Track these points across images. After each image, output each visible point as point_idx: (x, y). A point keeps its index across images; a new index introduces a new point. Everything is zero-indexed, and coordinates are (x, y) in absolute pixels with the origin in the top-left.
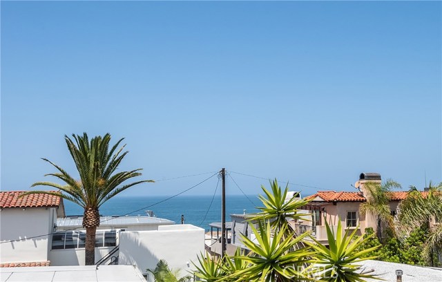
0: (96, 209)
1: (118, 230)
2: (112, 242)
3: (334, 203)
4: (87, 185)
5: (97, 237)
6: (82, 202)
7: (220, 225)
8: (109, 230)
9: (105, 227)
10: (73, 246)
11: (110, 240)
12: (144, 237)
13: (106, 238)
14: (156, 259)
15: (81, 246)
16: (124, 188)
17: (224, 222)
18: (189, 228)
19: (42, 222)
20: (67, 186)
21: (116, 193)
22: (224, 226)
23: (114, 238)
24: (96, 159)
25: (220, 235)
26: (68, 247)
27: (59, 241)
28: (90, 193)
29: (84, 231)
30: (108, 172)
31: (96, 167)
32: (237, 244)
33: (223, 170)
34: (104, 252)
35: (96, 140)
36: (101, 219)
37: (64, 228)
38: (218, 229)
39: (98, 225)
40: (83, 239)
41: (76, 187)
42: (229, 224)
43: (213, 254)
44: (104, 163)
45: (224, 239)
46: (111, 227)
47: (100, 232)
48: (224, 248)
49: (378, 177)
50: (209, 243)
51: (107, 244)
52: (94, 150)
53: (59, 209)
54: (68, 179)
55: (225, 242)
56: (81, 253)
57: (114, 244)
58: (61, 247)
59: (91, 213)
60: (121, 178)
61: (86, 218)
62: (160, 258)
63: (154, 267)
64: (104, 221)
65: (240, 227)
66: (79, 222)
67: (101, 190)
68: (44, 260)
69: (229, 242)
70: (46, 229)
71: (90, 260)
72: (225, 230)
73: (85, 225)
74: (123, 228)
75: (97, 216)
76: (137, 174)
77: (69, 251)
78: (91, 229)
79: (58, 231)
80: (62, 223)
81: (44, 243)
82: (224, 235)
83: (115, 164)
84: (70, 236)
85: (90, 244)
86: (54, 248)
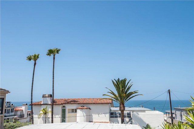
0: (123, 104)
1: (131, 112)
4: (120, 96)
5: (124, 114)
6: (118, 102)
7: (170, 111)
8: (129, 112)
9: (127, 111)
10: (117, 117)
11: (129, 115)
12: (141, 115)
13: (127, 114)
14: (146, 123)
15: (119, 117)
16: (132, 97)
17: (171, 110)
18: (157, 112)
19: (107, 108)
20: (113, 96)
21: (129, 99)
22: (171, 112)
23: (130, 115)
24: (122, 87)
25: (170, 116)
26: (115, 117)
27: (113, 115)
28: (121, 99)
29: (120, 112)
30: (126, 92)
31: (122, 90)
32: (177, 119)
33: (169, 90)
34: (127, 119)
35: (122, 81)
36: (125, 108)
37: (114, 110)
38: (169, 113)
39: (124, 110)
40: (120, 115)
41: (116, 97)
42: (173, 111)
43: (168, 123)
44: (125, 88)
45: (172, 117)
46: (129, 111)
47: (125, 112)
48: (172, 121)
50: (166, 118)
51: (128, 117)
52: (121, 84)
53: (111, 104)
54: (114, 94)
55: (172, 118)
56: (119, 119)
57: (130, 117)
58: (113, 117)
59: (122, 106)
60: (131, 93)
61: (120, 108)
62: (147, 123)
63: (145, 126)
64: (126, 108)
65: (178, 113)
66: (118, 109)
67: (124, 98)
68: (108, 121)
69: (174, 119)
70: (108, 111)
71: (123, 122)
72: (172, 114)
73: (120, 110)
74: (133, 111)
75: (124, 107)
76: (136, 93)
77: (116, 118)
78: (122, 111)
79: (112, 111)
80: (113, 109)
81: (108, 115)
82: (172, 116)
83: (129, 89)
84: (116, 114)
85: (123, 117)
86: (111, 117)
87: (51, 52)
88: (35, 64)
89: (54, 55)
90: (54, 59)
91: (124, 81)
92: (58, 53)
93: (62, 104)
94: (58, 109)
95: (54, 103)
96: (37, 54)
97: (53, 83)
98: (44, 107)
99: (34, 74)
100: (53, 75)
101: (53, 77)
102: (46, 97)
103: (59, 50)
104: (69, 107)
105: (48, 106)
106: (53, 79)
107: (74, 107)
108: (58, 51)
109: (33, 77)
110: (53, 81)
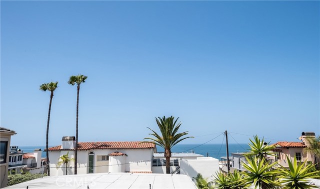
0: (169, 149)
1: (179, 159)
2: (177, 164)
3: (288, 148)
4: (165, 139)
5: (170, 162)
6: (163, 146)
7: (226, 158)
8: (176, 159)
9: (173, 157)
10: (161, 165)
11: (176, 163)
12: (190, 162)
13: (174, 162)
15: (164, 165)
16: (181, 140)
17: (228, 156)
18: (211, 159)
19: (148, 154)
20: (157, 139)
21: (177, 142)
22: (228, 158)
23: (178, 162)
24: (168, 128)
25: (226, 163)
26: (159, 165)
27: (155, 163)
28: (167, 142)
29: (165, 159)
30: (174, 133)
31: (169, 131)
32: (235, 167)
33: (226, 131)
34: (173, 168)
35: (168, 119)
36: (172, 154)
37: (157, 157)
38: (225, 160)
39: (171, 156)
40: (165, 162)
41: (161, 140)
42: (230, 158)
43: (223, 171)
44: (172, 129)
45: (228, 165)
46: (176, 157)
47: (172, 159)
48: (229, 169)
49: (313, 134)
50: (221, 166)
51: (175, 165)
52: (167, 123)
53: (154, 149)
54: (158, 137)
55: (229, 166)
56: (164, 168)
57: (178, 165)
58: (156, 166)
59: (167, 151)
60: (180, 135)
61: (165, 153)
62: (198, 172)
63: (196, 176)
64: (173, 154)
65: (236, 159)
66: (163, 155)
67: (171, 141)
68: (150, 171)
69: (231, 166)
70: (150, 158)
71: (168, 172)
72: (229, 160)
73: (165, 156)
74: (181, 158)
75: (170, 153)
76: (186, 134)
77: (160, 167)
78: (168, 158)
79: (155, 158)
80: (156, 155)
81: (149, 164)
82: (228, 163)
83: (177, 129)
84: (159, 161)
85: (168, 164)
86: (153, 166)
87: (73, 80)
88: (52, 96)
89: (79, 85)
90: (78, 89)
91: (171, 119)
92: (84, 81)
93: (89, 149)
94: (84, 156)
95: (78, 148)
96: (54, 82)
97: (77, 122)
98: (65, 153)
99: (50, 109)
100: (77, 110)
101: (77, 113)
102: (67, 140)
103: (86, 78)
104: (98, 153)
105: (70, 152)
106: (77, 116)
107: (105, 153)
108: (84, 80)
109: (49, 113)
110: (77, 119)
